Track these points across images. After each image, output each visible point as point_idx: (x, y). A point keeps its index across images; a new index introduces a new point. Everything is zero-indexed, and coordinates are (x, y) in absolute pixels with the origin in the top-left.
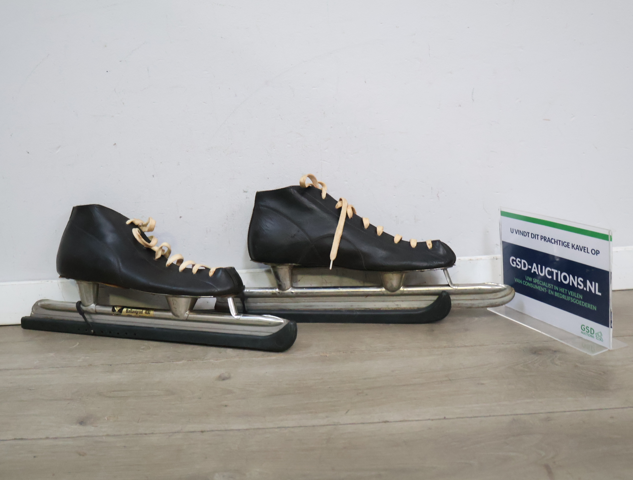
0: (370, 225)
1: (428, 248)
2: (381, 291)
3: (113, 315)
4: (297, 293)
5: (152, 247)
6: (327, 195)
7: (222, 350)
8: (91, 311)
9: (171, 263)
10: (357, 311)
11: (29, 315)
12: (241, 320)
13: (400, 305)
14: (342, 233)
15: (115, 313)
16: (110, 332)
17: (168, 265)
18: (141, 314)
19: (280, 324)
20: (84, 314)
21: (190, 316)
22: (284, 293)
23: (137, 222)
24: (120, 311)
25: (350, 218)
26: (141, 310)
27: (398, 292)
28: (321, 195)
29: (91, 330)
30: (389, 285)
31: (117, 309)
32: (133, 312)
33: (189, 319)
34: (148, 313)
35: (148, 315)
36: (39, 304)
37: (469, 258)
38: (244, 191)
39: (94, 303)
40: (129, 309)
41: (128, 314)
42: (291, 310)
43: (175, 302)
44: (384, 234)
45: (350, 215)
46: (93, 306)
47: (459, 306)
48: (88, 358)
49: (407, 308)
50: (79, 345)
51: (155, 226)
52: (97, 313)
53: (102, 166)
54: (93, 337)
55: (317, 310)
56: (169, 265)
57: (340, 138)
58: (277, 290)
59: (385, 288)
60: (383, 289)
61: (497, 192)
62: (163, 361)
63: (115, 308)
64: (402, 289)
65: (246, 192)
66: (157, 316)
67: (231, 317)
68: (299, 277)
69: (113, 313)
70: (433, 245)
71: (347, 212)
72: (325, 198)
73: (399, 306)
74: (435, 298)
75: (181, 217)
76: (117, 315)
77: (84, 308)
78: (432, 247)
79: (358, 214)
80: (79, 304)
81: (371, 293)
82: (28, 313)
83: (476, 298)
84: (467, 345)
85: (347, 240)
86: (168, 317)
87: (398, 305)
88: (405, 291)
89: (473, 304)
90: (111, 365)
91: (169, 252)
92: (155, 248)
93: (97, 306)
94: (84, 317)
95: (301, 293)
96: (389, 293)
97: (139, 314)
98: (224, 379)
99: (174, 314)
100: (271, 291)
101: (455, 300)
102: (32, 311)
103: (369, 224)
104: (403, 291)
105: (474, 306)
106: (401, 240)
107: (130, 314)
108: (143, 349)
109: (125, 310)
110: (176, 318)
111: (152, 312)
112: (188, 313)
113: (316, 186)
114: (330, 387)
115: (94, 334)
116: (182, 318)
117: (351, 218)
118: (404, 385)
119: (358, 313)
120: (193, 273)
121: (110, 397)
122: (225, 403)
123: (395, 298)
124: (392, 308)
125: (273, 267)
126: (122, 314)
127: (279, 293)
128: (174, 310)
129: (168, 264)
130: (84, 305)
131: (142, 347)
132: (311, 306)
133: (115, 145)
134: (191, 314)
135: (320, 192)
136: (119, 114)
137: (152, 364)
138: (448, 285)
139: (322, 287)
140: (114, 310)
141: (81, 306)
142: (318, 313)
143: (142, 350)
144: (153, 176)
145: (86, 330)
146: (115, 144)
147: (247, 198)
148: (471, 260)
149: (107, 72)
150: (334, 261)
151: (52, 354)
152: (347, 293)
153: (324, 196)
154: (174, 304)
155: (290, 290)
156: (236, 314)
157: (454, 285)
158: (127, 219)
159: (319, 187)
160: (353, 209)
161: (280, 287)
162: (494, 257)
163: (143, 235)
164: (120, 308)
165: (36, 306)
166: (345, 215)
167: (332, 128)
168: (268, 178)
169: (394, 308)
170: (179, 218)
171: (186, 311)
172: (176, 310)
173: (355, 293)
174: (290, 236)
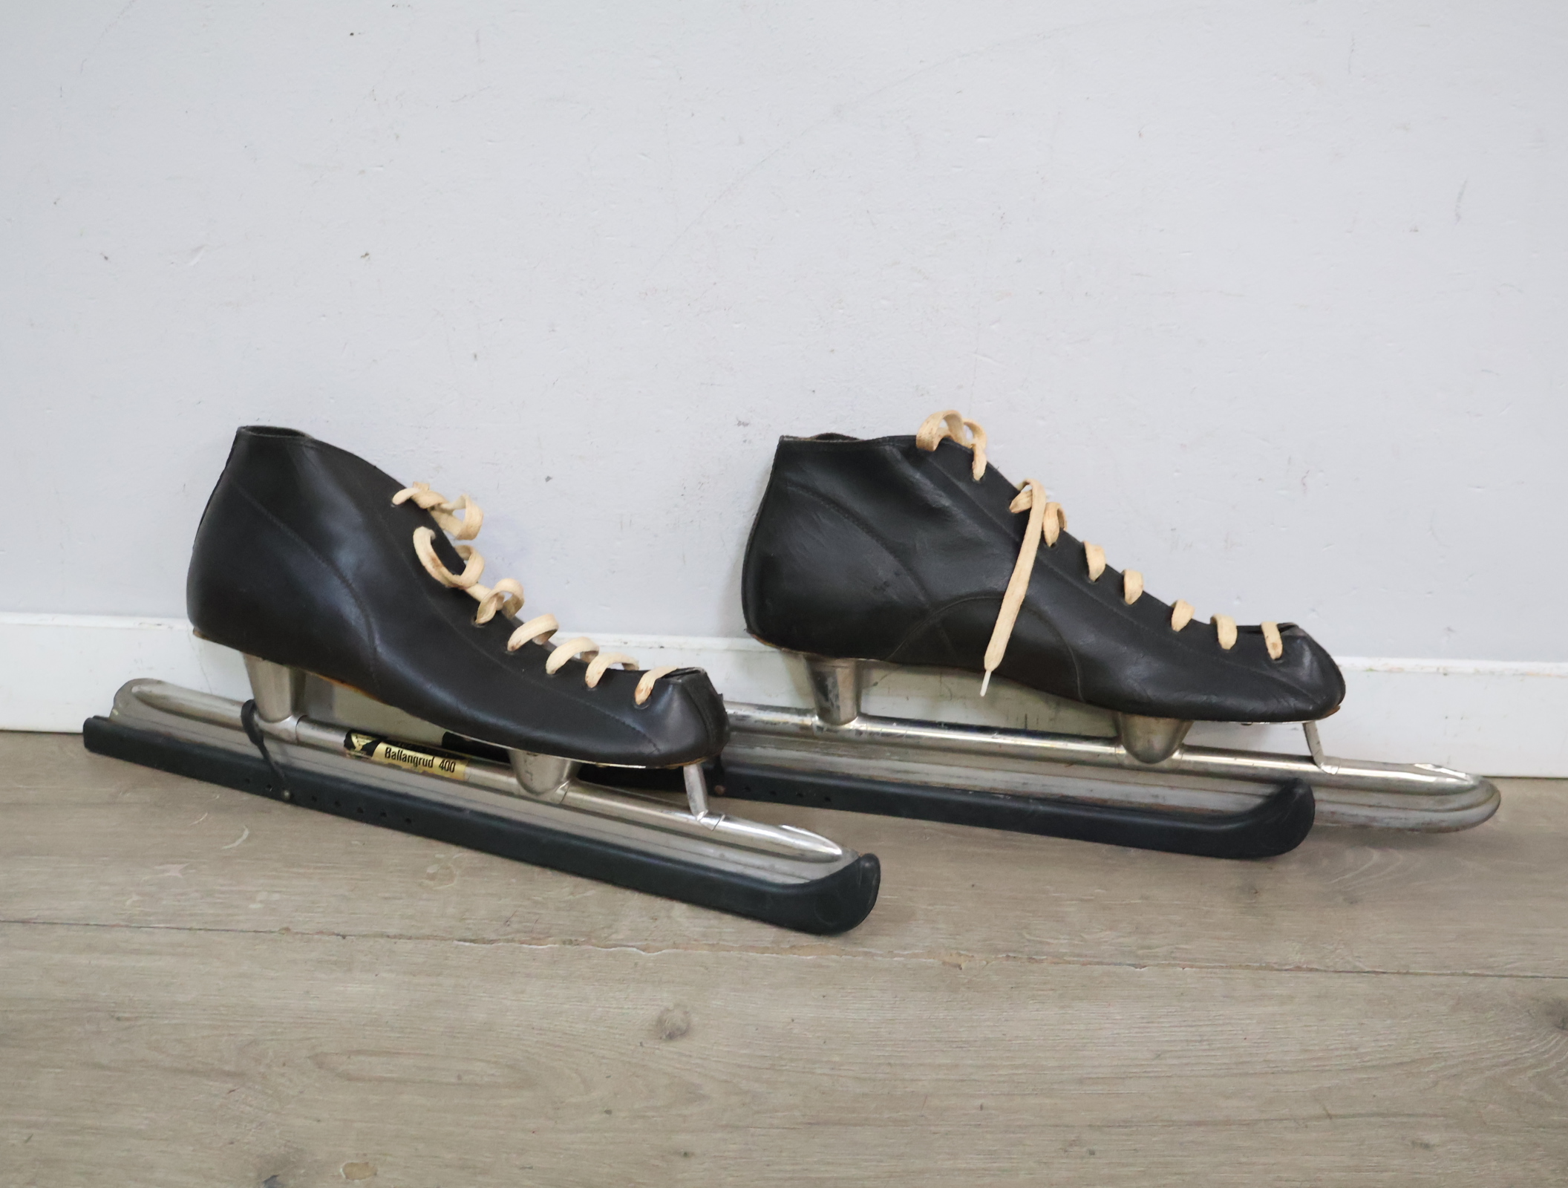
0: (1107, 567)
1: (1269, 655)
2: (1114, 754)
3: (349, 755)
5: (469, 587)
6: (989, 468)
7: (659, 904)
8: (284, 736)
9: (523, 642)
10: (1038, 800)
11: (106, 714)
12: (719, 832)
13: (1164, 797)
14: (1027, 592)
15: (353, 753)
16: (338, 803)
17: (513, 647)
18: (428, 768)
19: (833, 859)
20: (264, 740)
21: (571, 794)
22: (836, 732)
23: (425, 501)
24: (369, 750)
25: (1050, 545)
26: (430, 758)
27: (1165, 764)
28: (970, 469)
29: (284, 789)
30: (1140, 746)
31: (359, 742)
32: (405, 759)
33: (566, 802)
34: (449, 769)
35: (448, 774)
36: (135, 689)
38: (740, 422)
39: (294, 714)
40: (395, 749)
41: (390, 761)
42: (848, 777)
43: (530, 758)
44: (1145, 598)
45: (1051, 537)
46: (290, 724)
47: (1334, 817)
48: (276, 897)
49: (1183, 806)
50: (249, 838)
51: (481, 524)
52: (300, 743)
53: (324, 316)
54: (288, 807)
55: (924, 786)
56: (518, 647)
57: (1041, 293)
58: (814, 720)
59: (1128, 748)
60: (1122, 751)
61: (1478, 487)
62: (493, 937)
63: (354, 739)
64: (1176, 756)
65: (746, 425)
66: (473, 781)
67: (690, 817)
68: (876, 675)
69: (348, 751)
70: (1284, 650)
71: (1043, 528)
72: (982, 478)
73: (1160, 801)
74: (1268, 790)
75: (548, 479)
76: (358, 758)
77: (263, 725)
78: (1281, 651)
79: (1073, 530)
80: (250, 708)
81: (1084, 757)
82: (103, 707)
83: (1384, 804)
84: (1361, 966)
85: (1041, 616)
86: (504, 787)
87: (1157, 796)
88: (1185, 762)
90: (344, 937)
91: (518, 604)
92: (478, 592)
93: (301, 723)
94: (263, 749)
95: (884, 735)
96: (1137, 763)
97: (422, 767)
98: (671, 1037)
99: (523, 784)
100: (796, 719)
101: (1325, 803)
102: (116, 704)
103: (1103, 568)
104: (1181, 763)
105: (1376, 824)
106: (1192, 622)
107: (395, 762)
108: (432, 877)
109: (382, 747)
110: (529, 794)
111: (460, 767)
112: (566, 788)
113: (956, 436)
114: (981, 1107)
115: (293, 801)
116: (547, 798)
117: (1053, 545)
118: (1199, 1124)
119: (1042, 809)
120: (586, 685)
121: (350, 1078)
122: (682, 1140)
123: (1151, 778)
124: (1141, 802)
125: (812, 660)
126: (375, 758)
127: (820, 728)
128: (522, 772)
129: (515, 644)
130: (262, 717)
131: (431, 870)
132: (906, 772)
133: (367, 257)
134: (573, 791)
135: (969, 455)
136: (382, 166)
137: (462, 943)
138: (1310, 760)
140: (349, 745)
141: (256, 717)
142: (926, 793)
143: (431, 883)
144: (475, 356)
145: (269, 787)
146: (367, 254)
147: (745, 441)
148: (1371, 670)
149: (352, 34)
151: (174, 871)
153: (979, 471)
155: (855, 725)
156: (706, 811)
157: (1330, 761)
158: (397, 486)
159: (965, 439)
160: (1060, 514)
161: (824, 713)
162: (1438, 669)
163: (441, 544)
164: (369, 741)
165: (127, 694)
166: (1038, 537)
167: (1019, 261)
168: (814, 391)
169: (1146, 804)
170: (544, 480)
171: (559, 783)
172: (532, 779)
173: (1038, 753)
174: (873, 586)
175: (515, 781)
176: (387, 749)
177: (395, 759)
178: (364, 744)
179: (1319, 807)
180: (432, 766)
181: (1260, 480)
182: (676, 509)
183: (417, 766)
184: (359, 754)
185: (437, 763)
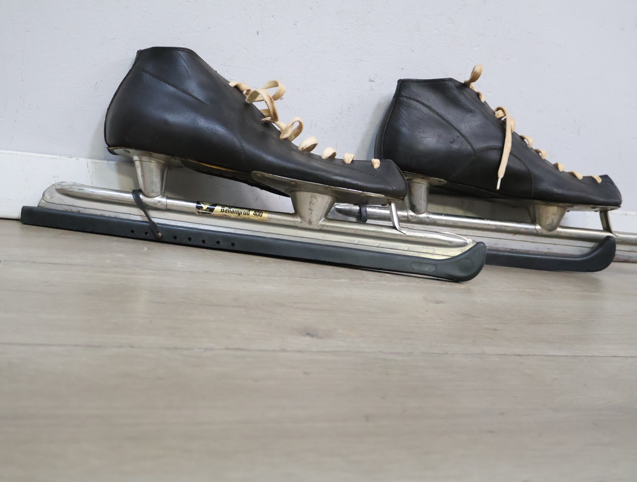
1: (597, 181)
2: (535, 229)
3: (197, 213)
4: (434, 220)
8: (156, 206)
11: (36, 204)
12: (409, 236)
13: (552, 249)
15: (201, 211)
16: (190, 239)
18: (246, 216)
19: (465, 244)
20: (147, 210)
21: (328, 224)
22: (418, 218)
24: (211, 209)
26: (248, 211)
27: (554, 233)
28: (479, 98)
29: (158, 232)
30: (548, 222)
31: (204, 206)
32: (233, 212)
33: (323, 228)
34: (259, 215)
35: (257, 218)
36: (57, 188)
38: (370, 80)
40: (226, 208)
41: (224, 213)
45: (513, 129)
46: (161, 200)
50: (148, 250)
51: (284, 92)
52: (167, 210)
58: (410, 212)
59: (540, 225)
60: (538, 227)
63: (202, 205)
64: (558, 229)
65: (372, 81)
66: (273, 221)
67: (394, 230)
69: (198, 210)
73: (550, 251)
76: (204, 215)
77: (146, 200)
78: (602, 181)
80: (137, 194)
81: (522, 230)
85: (517, 157)
86: (292, 224)
87: (549, 249)
89: (631, 257)
93: (168, 198)
94: (147, 215)
95: (439, 219)
96: (545, 232)
97: (242, 216)
99: (302, 219)
102: (43, 198)
104: (561, 232)
107: (227, 215)
109: (218, 208)
110: (307, 225)
111: (265, 215)
112: (324, 221)
115: (163, 241)
116: (315, 226)
120: (344, 163)
123: (548, 240)
124: (543, 252)
126: (214, 213)
127: (412, 216)
130: (145, 196)
135: (478, 95)
139: (464, 216)
140: (199, 207)
141: (141, 196)
145: (146, 233)
147: (371, 89)
152: (494, 228)
153: (482, 100)
155: (425, 215)
161: (413, 208)
164: (211, 205)
165: (52, 190)
167: (489, 20)
168: (403, 69)
169: (545, 252)
171: (321, 219)
172: (311, 213)
173: (504, 228)
174: (449, 140)
175: (298, 220)
176: (222, 209)
177: (227, 212)
178: (207, 206)
179: (617, 252)
180: (249, 215)
181: (564, 128)
182: (337, 120)
183: (240, 215)
184: (204, 211)
185: (252, 213)
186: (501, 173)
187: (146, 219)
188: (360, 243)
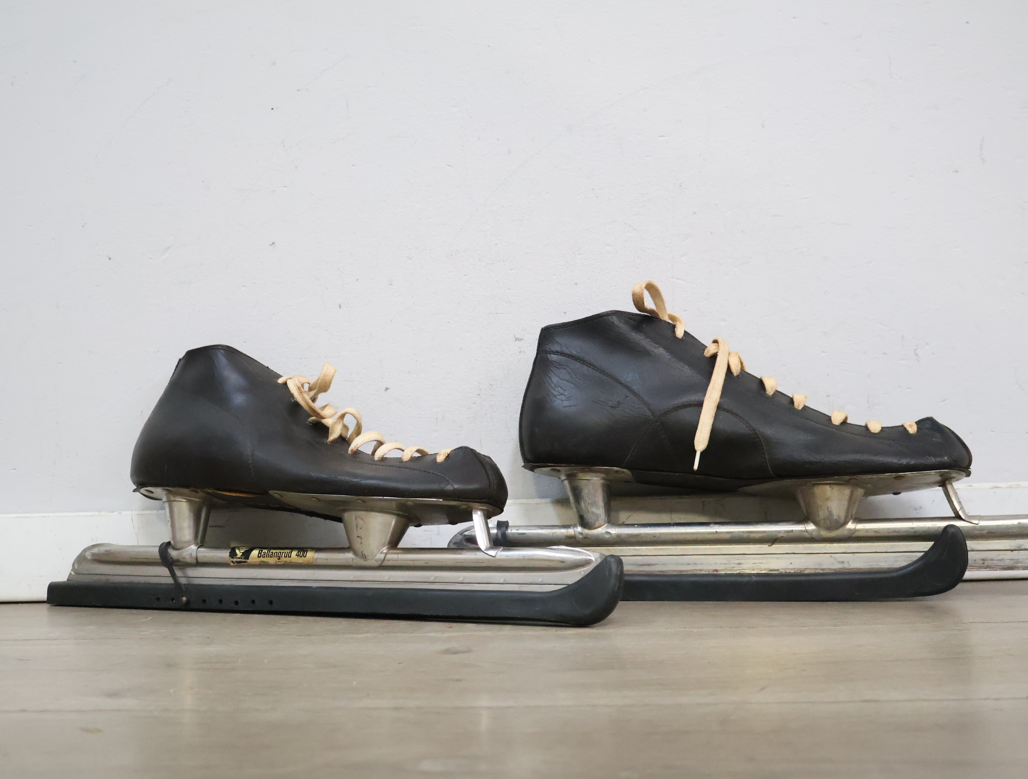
0: (779, 392)
1: (908, 431)
2: (806, 531)
3: (232, 564)
4: (618, 536)
5: (324, 418)
8: (188, 560)
10: (750, 575)
11: (66, 578)
12: (498, 560)
13: (848, 563)
15: (235, 560)
16: (222, 602)
17: (352, 452)
18: (287, 559)
19: (587, 562)
20: (174, 568)
21: (389, 556)
22: (593, 536)
24: (246, 555)
25: (735, 374)
26: (289, 551)
27: (842, 533)
28: (674, 332)
29: (183, 596)
30: (822, 514)
31: (239, 553)
32: (272, 556)
33: (386, 563)
34: (303, 555)
35: (301, 560)
36: (88, 555)
37: (992, 484)
38: (516, 338)
39: (196, 544)
40: (265, 551)
41: (261, 559)
43: (361, 522)
44: (807, 408)
45: (736, 370)
46: (192, 550)
47: (984, 565)
49: (864, 569)
51: (333, 376)
52: (198, 564)
53: (244, 286)
54: (185, 612)
55: (662, 575)
56: (355, 451)
57: (712, 233)
58: (578, 529)
59: (815, 523)
60: (811, 527)
63: (237, 551)
64: (851, 525)
65: (520, 340)
66: (320, 562)
67: (478, 553)
69: (232, 559)
70: (918, 428)
71: (728, 361)
72: (683, 337)
73: (846, 566)
74: (927, 546)
75: (387, 389)
76: (239, 564)
77: (173, 553)
78: (917, 430)
79: (749, 370)
80: (165, 548)
81: (780, 535)
82: (62, 574)
83: (1023, 547)
85: (731, 413)
86: (344, 563)
87: (844, 562)
88: (858, 530)
89: (1018, 561)
92: (328, 422)
93: (200, 549)
94: (173, 575)
95: (628, 535)
96: (824, 534)
97: (283, 559)
98: (455, 653)
99: (355, 553)
100: (563, 531)
101: (975, 552)
102: (73, 569)
103: (776, 391)
104: (855, 530)
105: (1019, 565)
106: (844, 422)
107: (265, 560)
109: (255, 553)
110: (362, 562)
111: (310, 555)
112: (385, 552)
113: (664, 316)
115: (187, 608)
116: (371, 563)
117: (738, 376)
119: (754, 579)
120: (399, 465)
123: (835, 546)
124: (830, 569)
125: (571, 477)
126: (250, 561)
127: (581, 534)
128: (357, 545)
129: (353, 448)
130: (175, 549)
133: (274, 245)
134: (391, 553)
135: (672, 327)
136: (286, 187)
137: (298, 637)
138: (958, 517)
140: (233, 554)
141: (170, 551)
142: (665, 579)
144: (340, 306)
145: (173, 599)
146: (273, 243)
147: (520, 352)
149: (272, 109)
150: (702, 454)
152: (728, 536)
153: (679, 333)
154: (357, 526)
155: (605, 529)
156: (489, 546)
157: (972, 517)
158: (280, 376)
160: (740, 360)
161: (583, 522)
164: (247, 550)
165: (81, 559)
166: (726, 366)
167: (695, 213)
169: (835, 570)
170: (384, 391)
171: (382, 549)
172: (361, 543)
173: (745, 535)
174: (610, 405)
175: (349, 555)
176: (259, 554)
177: (264, 557)
178: (243, 551)
179: (971, 555)
180: (290, 557)
181: (884, 354)
182: (474, 406)
183: (280, 559)
184: (239, 560)
185: (294, 553)
186: (701, 442)
187: (170, 581)
188: (436, 581)
